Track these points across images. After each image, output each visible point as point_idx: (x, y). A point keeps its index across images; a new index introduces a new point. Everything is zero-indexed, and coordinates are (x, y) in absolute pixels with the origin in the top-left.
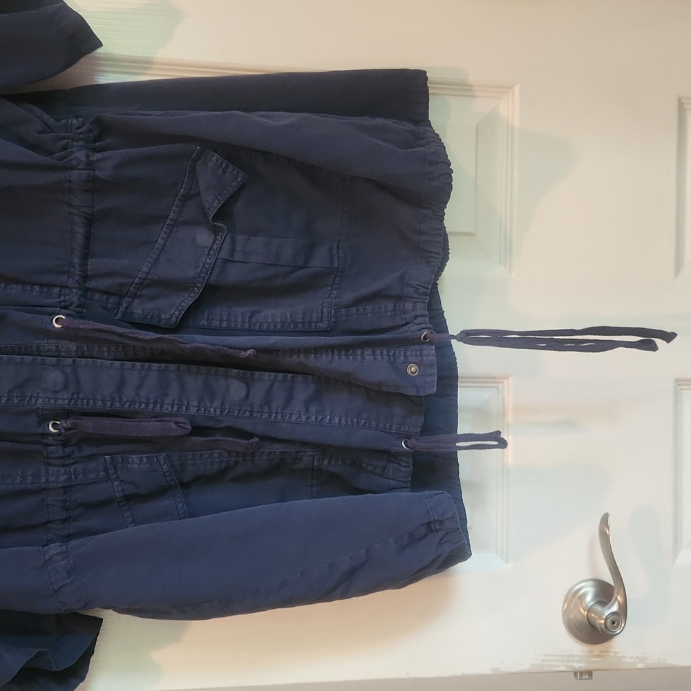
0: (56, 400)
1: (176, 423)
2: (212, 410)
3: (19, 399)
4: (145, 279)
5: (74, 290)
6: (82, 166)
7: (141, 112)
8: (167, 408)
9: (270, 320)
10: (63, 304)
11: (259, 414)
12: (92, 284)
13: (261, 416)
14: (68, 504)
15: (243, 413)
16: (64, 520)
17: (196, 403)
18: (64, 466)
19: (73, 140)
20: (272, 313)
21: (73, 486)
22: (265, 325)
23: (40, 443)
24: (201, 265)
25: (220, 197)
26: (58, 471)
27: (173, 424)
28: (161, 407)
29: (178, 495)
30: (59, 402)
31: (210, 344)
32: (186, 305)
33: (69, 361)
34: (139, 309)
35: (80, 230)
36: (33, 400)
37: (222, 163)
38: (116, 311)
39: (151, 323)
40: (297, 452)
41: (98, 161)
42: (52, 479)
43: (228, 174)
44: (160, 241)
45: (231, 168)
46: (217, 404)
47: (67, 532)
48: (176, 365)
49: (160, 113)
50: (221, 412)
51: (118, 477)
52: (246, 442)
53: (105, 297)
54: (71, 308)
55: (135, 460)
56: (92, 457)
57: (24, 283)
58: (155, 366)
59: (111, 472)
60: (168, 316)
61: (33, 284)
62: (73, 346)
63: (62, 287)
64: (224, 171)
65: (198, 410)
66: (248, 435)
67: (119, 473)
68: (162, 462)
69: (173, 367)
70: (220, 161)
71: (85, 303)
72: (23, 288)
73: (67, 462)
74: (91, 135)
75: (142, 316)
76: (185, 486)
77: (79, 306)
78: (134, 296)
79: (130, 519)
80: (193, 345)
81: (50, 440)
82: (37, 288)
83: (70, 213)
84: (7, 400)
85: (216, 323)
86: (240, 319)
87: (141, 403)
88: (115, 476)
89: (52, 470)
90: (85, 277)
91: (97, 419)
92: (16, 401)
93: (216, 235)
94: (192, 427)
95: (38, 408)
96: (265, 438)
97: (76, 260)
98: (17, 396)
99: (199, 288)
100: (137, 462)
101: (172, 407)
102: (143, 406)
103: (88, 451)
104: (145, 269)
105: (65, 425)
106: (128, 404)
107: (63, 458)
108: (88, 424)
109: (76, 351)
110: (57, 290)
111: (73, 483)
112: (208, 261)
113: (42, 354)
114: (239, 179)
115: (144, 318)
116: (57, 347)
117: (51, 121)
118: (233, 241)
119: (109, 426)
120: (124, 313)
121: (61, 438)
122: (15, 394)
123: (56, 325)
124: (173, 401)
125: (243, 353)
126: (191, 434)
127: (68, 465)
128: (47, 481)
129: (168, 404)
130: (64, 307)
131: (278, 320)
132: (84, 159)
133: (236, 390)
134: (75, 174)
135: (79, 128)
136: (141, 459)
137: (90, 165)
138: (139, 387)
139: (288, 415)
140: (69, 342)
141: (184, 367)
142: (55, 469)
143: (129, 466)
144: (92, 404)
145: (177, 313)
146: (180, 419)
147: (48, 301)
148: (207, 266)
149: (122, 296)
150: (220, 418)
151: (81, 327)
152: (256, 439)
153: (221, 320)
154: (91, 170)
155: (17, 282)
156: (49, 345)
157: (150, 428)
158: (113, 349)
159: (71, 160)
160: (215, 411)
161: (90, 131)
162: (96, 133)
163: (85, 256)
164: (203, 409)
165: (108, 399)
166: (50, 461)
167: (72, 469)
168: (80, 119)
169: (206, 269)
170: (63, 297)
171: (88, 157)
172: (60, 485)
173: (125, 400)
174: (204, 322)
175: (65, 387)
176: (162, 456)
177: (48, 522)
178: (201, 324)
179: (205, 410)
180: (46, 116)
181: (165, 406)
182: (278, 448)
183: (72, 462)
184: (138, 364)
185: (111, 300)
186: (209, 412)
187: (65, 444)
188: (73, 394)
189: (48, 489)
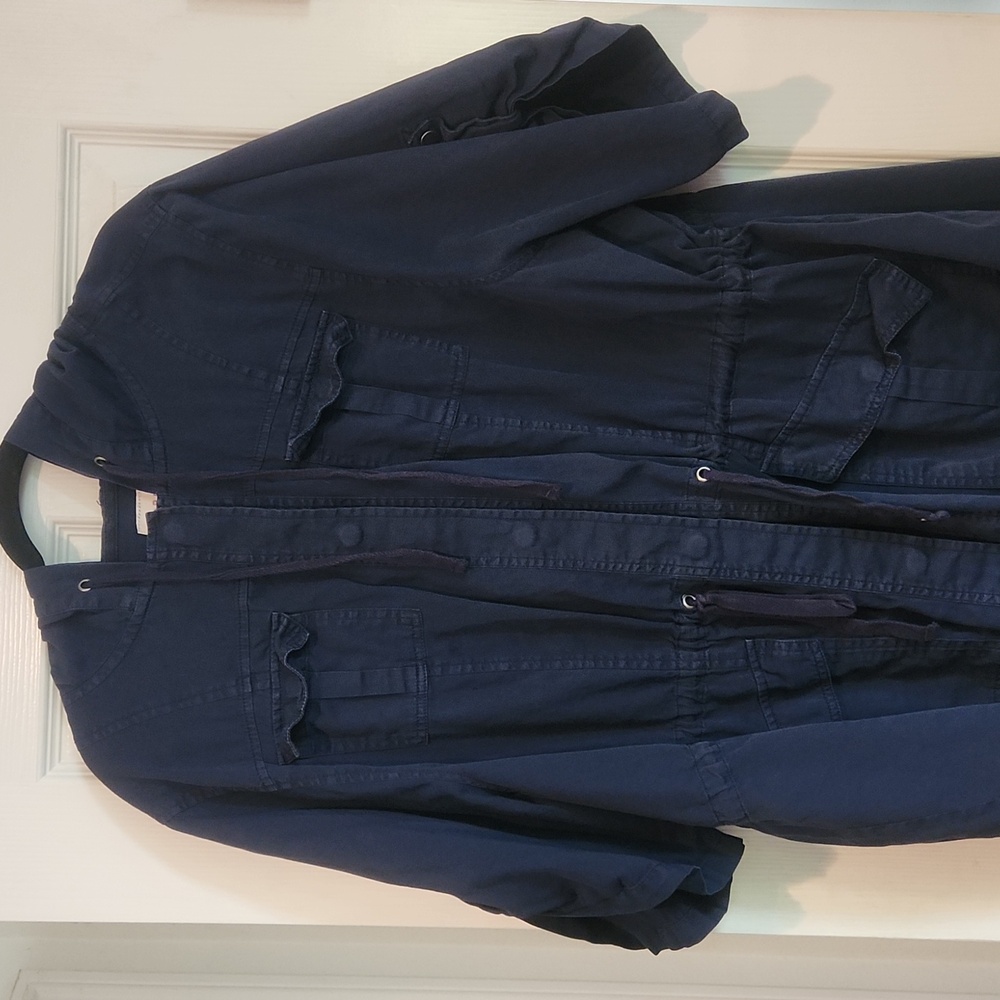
0: (695, 569)
1: (837, 601)
2: (882, 586)
3: (652, 566)
4: (799, 423)
5: (713, 436)
6: (737, 286)
7: (798, 218)
8: (826, 582)
9: (951, 474)
10: (701, 453)
11: (940, 594)
12: (734, 429)
13: (943, 595)
14: (700, 697)
15: (921, 592)
16: (695, 717)
17: (862, 578)
18: (697, 650)
19: (724, 255)
20: (950, 465)
21: (706, 674)
22: (945, 481)
23: (672, 621)
24: (868, 404)
25: (898, 320)
26: (691, 656)
27: (833, 601)
28: (818, 581)
29: (828, 692)
30: (699, 572)
31: (892, 504)
32: (847, 456)
33: (712, 522)
34: (789, 459)
35: (724, 364)
36: (669, 569)
37: (903, 278)
38: (760, 462)
39: (804, 477)
40: (985, 643)
41: (756, 279)
42: (683, 664)
43: (910, 291)
44: (815, 375)
45: (913, 284)
46: (888, 578)
47: (698, 731)
48: (840, 530)
49: (820, 218)
50: (893, 589)
51: (760, 667)
52: (923, 627)
53: (748, 445)
54: (712, 458)
55: (783, 645)
56: (729, 640)
57: (654, 428)
58: (815, 530)
59: (751, 659)
60: (826, 468)
61: (664, 429)
62: (718, 505)
63: (698, 433)
64: (906, 287)
65: (864, 586)
66: (923, 619)
67: (762, 661)
68: (815, 649)
69: (836, 531)
70: (901, 275)
71: (727, 452)
72: (653, 434)
73: (702, 645)
74: (743, 248)
75: (793, 469)
76: (837, 680)
77: (721, 456)
78: (782, 443)
79: (772, 719)
80: (871, 504)
81: (684, 618)
82: (669, 434)
83: (713, 344)
84: (639, 568)
85: (880, 478)
86: (911, 473)
87: (794, 575)
88: (756, 665)
89: (682, 654)
90: (727, 421)
91: (741, 594)
92: (648, 568)
93: (886, 366)
94: (858, 607)
95: (674, 579)
96: (946, 624)
97: (718, 401)
98: (649, 564)
99: (864, 434)
100: (784, 648)
101: (833, 581)
102: (797, 579)
103: (725, 633)
104: (799, 410)
105: (704, 600)
106: (779, 576)
107: (697, 640)
108: (732, 600)
109: (720, 510)
110: (692, 437)
111: (708, 672)
112: (878, 400)
113: (680, 513)
114: (922, 297)
115: (795, 471)
116: (698, 506)
117: (694, 233)
118: (908, 374)
119: (754, 602)
120: (770, 465)
121: (696, 615)
122: (648, 561)
123: (700, 478)
124: (834, 573)
125: (932, 515)
126: (857, 615)
127: (702, 649)
128: (678, 668)
129: (827, 578)
130: (704, 458)
131: (962, 474)
132: (740, 278)
133: (912, 561)
134: (729, 297)
135: (726, 240)
136: (790, 645)
137: (746, 286)
138: (795, 555)
139: (978, 596)
140: (712, 499)
141: (849, 532)
142: (686, 653)
143: (775, 653)
144: (737, 575)
145: (837, 464)
146: (841, 597)
147: (685, 450)
148: (876, 406)
149: (767, 444)
150: (892, 597)
151: (734, 480)
152: (934, 625)
153: (888, 474)
154: (747, 290)
155: (644, 426)
156: (688, 501)
157: (806, 606)
158: (765, 508)
159: (724, 280)
160: (885, 588)
161: (742, 243)
162: (748, 245)
163: (728, 395)
164: (870, 586)
165: (756, 569)
166: (681, 643)
167: (707, 654)
168: (727, 230)
169: (875, 409)
170: (700, 446)
171: (744, 275)
172: (694, 672)
173: (776, 570)
174: (865, 476)
175: (707, 555)
176: (815, 641)
177: (678, 717)
178: (862, 478)
179: (872, 586)
180: (688, 228)
181: (824, 579)
182: (960, 637)
183: (706, 645)
184: (796, 528)
185: (754, 449)
186: (878, 588)
187: (699, 624)
188: (715, 562)
189: (679, 677)
